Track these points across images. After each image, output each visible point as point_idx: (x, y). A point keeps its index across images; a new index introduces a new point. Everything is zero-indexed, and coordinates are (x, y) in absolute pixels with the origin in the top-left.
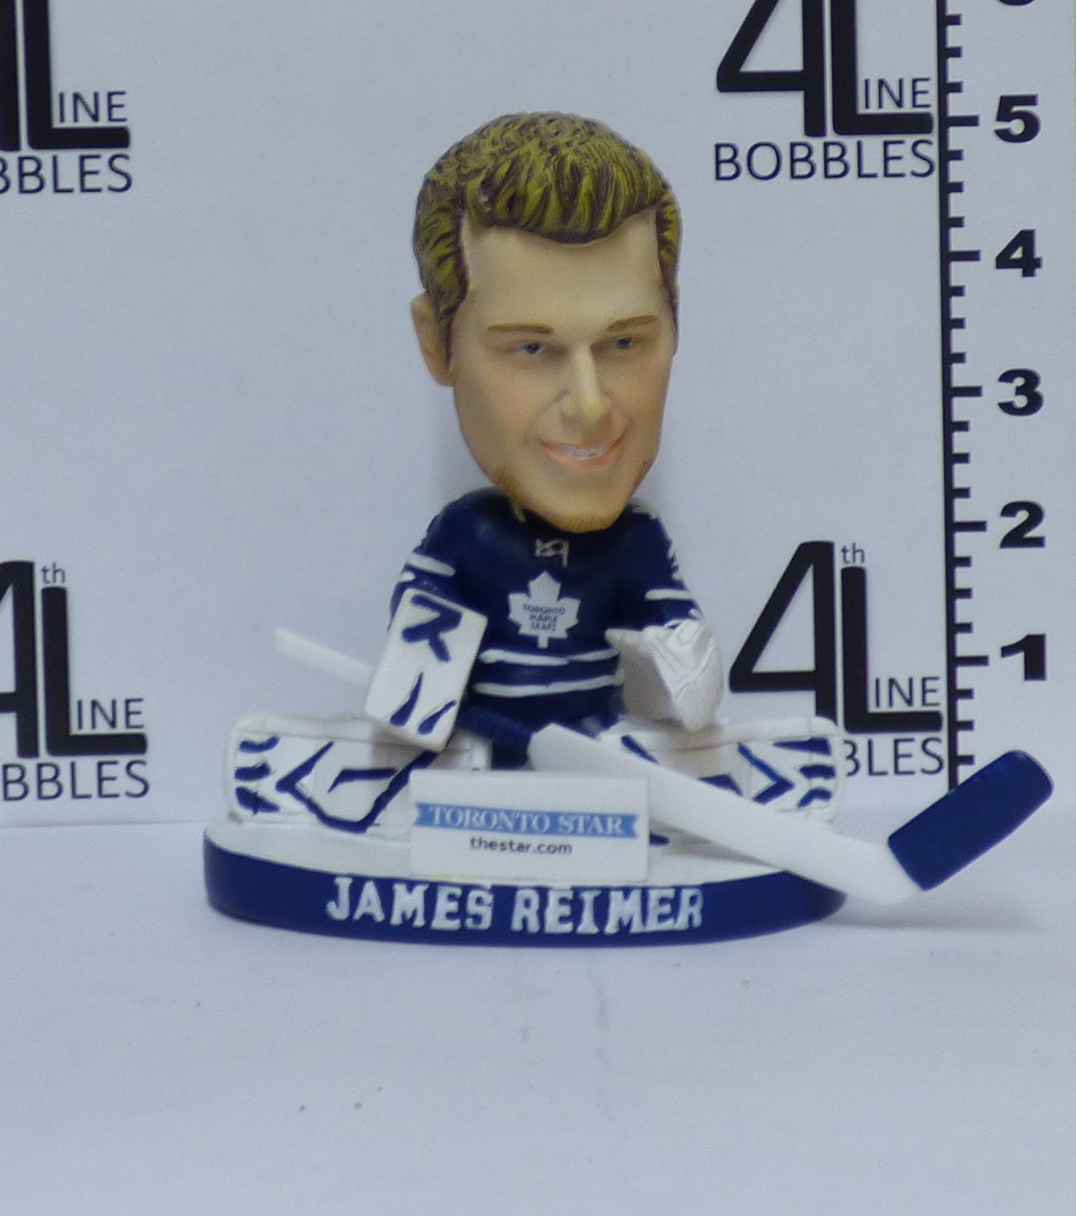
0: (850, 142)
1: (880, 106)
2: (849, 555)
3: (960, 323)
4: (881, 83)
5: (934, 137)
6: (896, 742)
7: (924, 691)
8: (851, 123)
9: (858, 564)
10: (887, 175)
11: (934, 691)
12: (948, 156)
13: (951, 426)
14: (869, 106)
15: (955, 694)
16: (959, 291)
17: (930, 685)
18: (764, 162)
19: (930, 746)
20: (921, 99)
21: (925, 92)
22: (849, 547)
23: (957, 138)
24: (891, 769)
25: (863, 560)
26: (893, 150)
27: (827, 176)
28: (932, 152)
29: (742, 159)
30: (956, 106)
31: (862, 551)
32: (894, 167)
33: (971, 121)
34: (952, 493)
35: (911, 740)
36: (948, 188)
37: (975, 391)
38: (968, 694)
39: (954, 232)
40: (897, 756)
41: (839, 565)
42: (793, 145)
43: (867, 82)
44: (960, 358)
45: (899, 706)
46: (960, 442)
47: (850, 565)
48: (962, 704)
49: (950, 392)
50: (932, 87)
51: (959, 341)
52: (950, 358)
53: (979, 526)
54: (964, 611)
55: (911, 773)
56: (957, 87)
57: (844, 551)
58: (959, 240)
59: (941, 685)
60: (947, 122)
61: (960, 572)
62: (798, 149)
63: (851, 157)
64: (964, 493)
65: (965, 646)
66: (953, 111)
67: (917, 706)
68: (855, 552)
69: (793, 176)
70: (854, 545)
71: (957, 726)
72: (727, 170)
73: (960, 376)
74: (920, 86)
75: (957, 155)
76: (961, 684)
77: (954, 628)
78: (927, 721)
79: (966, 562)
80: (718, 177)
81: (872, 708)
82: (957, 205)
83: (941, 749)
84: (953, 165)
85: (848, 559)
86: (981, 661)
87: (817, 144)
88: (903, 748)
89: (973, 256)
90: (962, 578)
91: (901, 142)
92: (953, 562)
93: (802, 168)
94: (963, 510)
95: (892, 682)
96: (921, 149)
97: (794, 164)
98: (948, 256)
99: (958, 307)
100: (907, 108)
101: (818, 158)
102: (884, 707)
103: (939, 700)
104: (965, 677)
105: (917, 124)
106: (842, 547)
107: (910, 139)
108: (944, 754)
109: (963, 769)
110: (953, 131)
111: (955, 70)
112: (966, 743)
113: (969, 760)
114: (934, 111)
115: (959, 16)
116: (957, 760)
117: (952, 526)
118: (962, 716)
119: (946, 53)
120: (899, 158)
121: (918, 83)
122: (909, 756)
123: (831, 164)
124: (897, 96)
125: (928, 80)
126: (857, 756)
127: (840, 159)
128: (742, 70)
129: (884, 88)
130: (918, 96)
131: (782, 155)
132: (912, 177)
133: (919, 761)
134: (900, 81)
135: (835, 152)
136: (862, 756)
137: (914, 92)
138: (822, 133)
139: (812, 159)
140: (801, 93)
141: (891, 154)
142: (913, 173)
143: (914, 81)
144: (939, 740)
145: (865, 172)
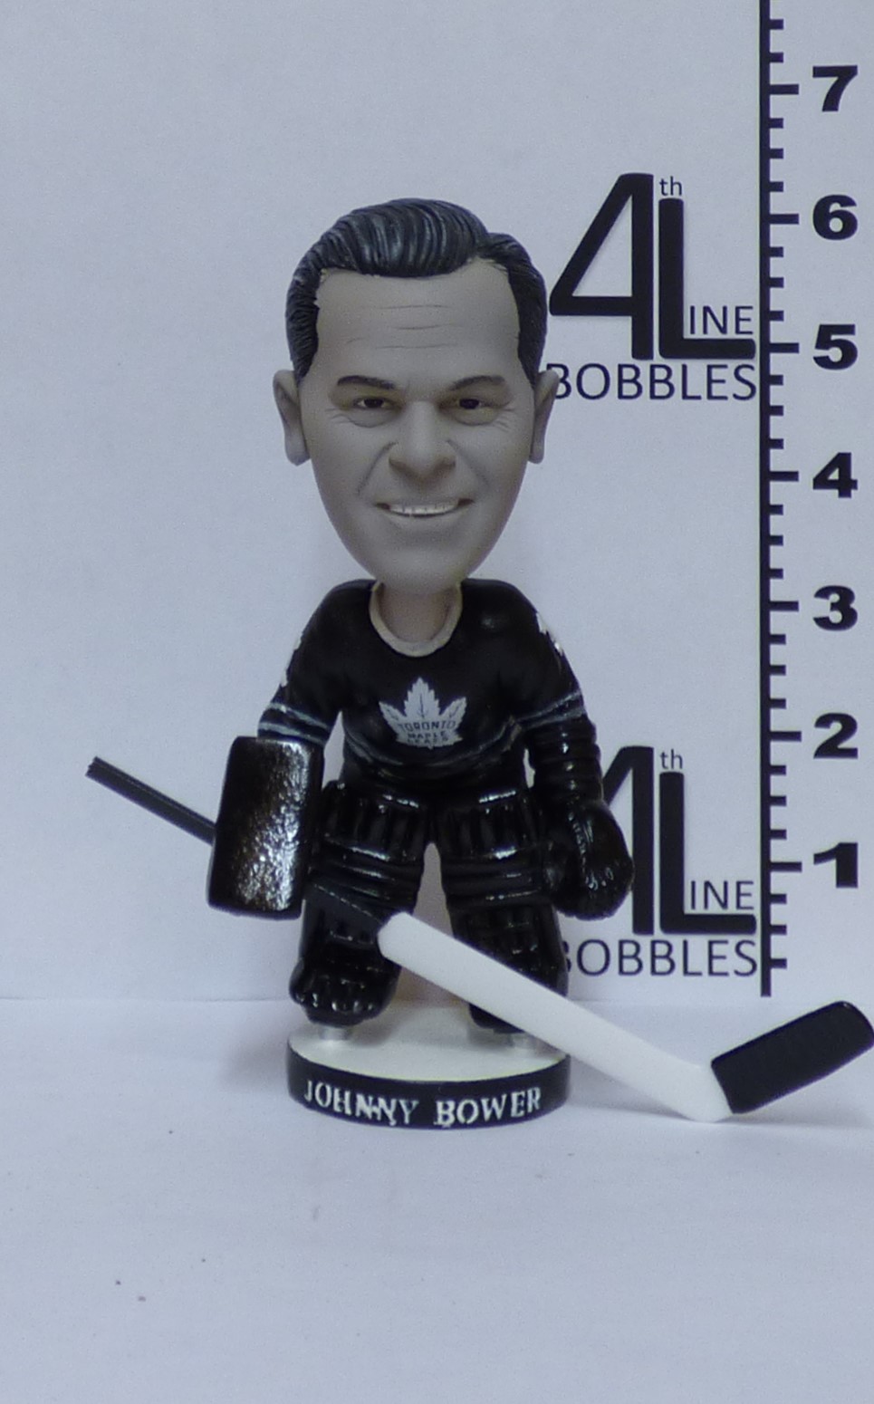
0: (675, 365)
1: (705, 331)
2: (669, 761)
3: (779, 540)
4: (707, 310)
5: (756, 362)
6: (712, 943)
7: (739, 894)
8: (678, 347)
9: (677, 769)
10: (710, 396)
11: (749, 895)
12: (769, 380)
13: (768, 639)
14: (694, 330)
15: (769, 898)
17: (744, 888)
18: (593, 381)
19: (745, 949)
20: (744, 326)
21: (748, 320)
22: (669, 754)
23: (778, 363)
24: (705, 969)
25: (682, 766)
27: (653, 396)
28: (754, 376)
29: (572, 380)
30: (778, 333)
31: (681, 758)
32: (717, 390)
33: (793, 348)
34: (768, 703)
35: (726, 942)
36: (768, 411)
37: (792, 606)
38: (781, 899)
39: (774, 453)
40: (711, 957)
41: (658, 770)
42: (621, 367)
43: (693, 308)
44: (779, 573)
45: (715, 908)
46: (778, 654)
47: (670, 770)
48: (775, 909)
49: (767, 606)
50: (755, 315)
51: (777, 557)
52: (768, 573)
53: (795, 736)
54: (778, 817)
55: (725, 974)
56: (779, 316)
57: (663, 756)
58: (778, 461)
59: (756, 890)
60: (768, 348)
61: (775, 780)
62: (625, 370)
64: (781, 703)
65: (779, 851)
66: (774, 339)
67: (732, 909)
68: (673, 757)
69: (621, 396)
70: (672, 751)
71: (770, 930)
73: (778, 591)
74: (743, 314)
75: (778, 380)
76: (776, 888)
77: (769, 834)
78: (741, 924)
79: (781, 770)
81: (688, 910)
82: (777, 427)
83: (755, 952)
84: (773, 388)
85: (667, 765)
86: (796, 866)
87: (644, 366)
88: (717, 949)
89: (792, 476)
90: (778, 785)
91: (725, 366)
92: (769, 770)
93: (630, 389)
94: (779, 720)
95: (708, 884)
96: (743, 373)
97: (621, 384)
98: (767, 476)
99: (777, 525)
100: (731, 334)
101: (644, 380)
102: (700, 910)
103: (753, 903)
104: (779, 882)
105: (739, 349)
106: (660, 753)
107: (733, 364)
108: (757, 957)
109: (775, 973)
110: (773, 357)
111: (777, 299)
112: (778, 946)
113: (781, 963)
114: (756, 337)
115: (781, 249)
116: (770, 963)
117: (768, 736)
118: (774, 921)
119: (768, 283)
120: (723, 381)
121: (741, 311)
122: (723, 957)
123: (657, 385)
124: (721, 322)
125: (750, 308)
126: (673, 956)
127: (666, 381)
128: (575, 294)
129: (709, 315)
130: (741, 323)
131: (611, 376)
132: (734, 399)
133: (733, 963)
134: (725, 309)
135: (660, 374)
136: (677, 956)
137: (738, 319)
138: (649, 356)
139: (639, 380)
140: (630, 319)
141: (714, 377)
142: (736, 396)
143: (738, 309)
144: (752, 943)
145: (690, 393)
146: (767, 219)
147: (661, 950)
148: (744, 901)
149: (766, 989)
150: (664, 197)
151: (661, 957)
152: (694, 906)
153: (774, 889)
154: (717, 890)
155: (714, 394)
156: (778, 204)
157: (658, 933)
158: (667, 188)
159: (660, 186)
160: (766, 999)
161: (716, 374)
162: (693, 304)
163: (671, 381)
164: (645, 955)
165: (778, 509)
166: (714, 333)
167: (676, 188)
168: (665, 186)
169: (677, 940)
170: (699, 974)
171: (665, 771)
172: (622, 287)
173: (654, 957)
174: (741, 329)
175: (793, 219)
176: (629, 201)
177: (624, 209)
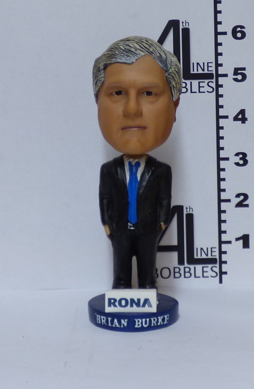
0: (188, 82)
1: (197, 71)
2: (188, 210)
3: (222, 138)
4: (198, 64)
5: (214, 80)
6: (203, 267)
7: (212, 252)
9: (191, 212)
10: (199, 92)
11: (214, 252)
12: (218, 86)
13: (220, 170)
14: (194, 71)
15: (221, 253)
17: (213, 250)
19: (214, 269)
20: (210, 69)
21: (211, 67)
22: (188, 208)
23: (221, 80)
24: (201, 276)
25: (192, 211)
28: (213, 85)
30: (221, 71)
31: (192, 209)
33: (226, 75)
34: (220, 190)
35: (208, 267)
36: (218, 96)
37: (227, 159)
38: (225, 253)
39: (220, 110)
40: (203, 272)
41: (185, 213)
43: (193, 63)
44: (222, 148)
45: (204, 256)
46: (223, 175)
47: (189, 213)
48: (223, 256)
49: (219, 159)
50: (213, 65)
51: (222, 143)
52: (219, 149)
53: (229, 201)
54: (224, 227)
55: (208, 277)
56: (221, 65)
57: (187, 208)
58: (222, 112)
59: (217, 250)
60: (218, 76)
61: (223, 215)
63: (188, 87)
64: (224, 190)
66: (219, 73)
67: (209, 256)
68: (190, 209)
70: (190, 207)
71: (222, 262)
73: (223, 154)
74: (210, 65)
75: (221, 86)
76: (223, 249)
77: (221, 232)
78: (213, 261)
79: (224, 212)
81: (195, 257)
82: (221, 101)
83: (217, 270)
84: (220, 89)
86: (229, 242)
88: (205, 269)
89: (226, 117)
90: (223, 217)
91: (204, 82)
92: (220, 212)
94: (223, 196)
95: (202, 249)
96: (210, 84)
98: (218, 117)
99: (222, 133)
100: (206, 71)
102: (199, 257)
103: (216, 254)
104: (224, 247)
105: (209, 76)
106: (186, 207)
107: (207, 81)
108: (218, 271)
109: (223, 276)
111: (221, 60)
112: (224, 268)
113: (226, 273)
114: (214, 72)
115: (222, 43)
116: (222, 273)
117: (220, 201)
118: (223, 260)
119: (218, 54)
120: (203, 87)
121: (209, 64)
122: (207, 272)
124: (203, 68)
125: (212, 63)
126: (191, 272)
127: (185, 87)
129: (198, 66)
130: (209, 68)
132: (207, 93)
133: (210, 273)
134: (204, 63)
135: (183, 85)
136: (192, 271)
137: (208, 67)
141: (201, 86)
142: (208, 92)
143: (208, 63)
144: (216, 267)
145: (193, 91)
146: (217, 34)
147: (187, 270)
148: (213, 254)
149: (221, 282)
150: (184, 27)
151: (187, 272)
152: (198, 256)
153: (223, 250)
154: (205, 251)
155: (201, 91)
156: (220, 29)
157: (186, 265)
158: (184, 24)
159: (182, 24)
160: (221, 285)
161: (201, 84)
162: (193, 62)
163: (187, 87)
164: (182, 272)
165: (222, 128)
166: (200, 71)
167: (187, 24)
168: (184, 23)
169: (192, 267)
170: (199, 277)
171: (187, 213)
173: (185, 272)
174: (209, 70)
175: (225, 33)
176: (172, 28)
177: (171, 31)
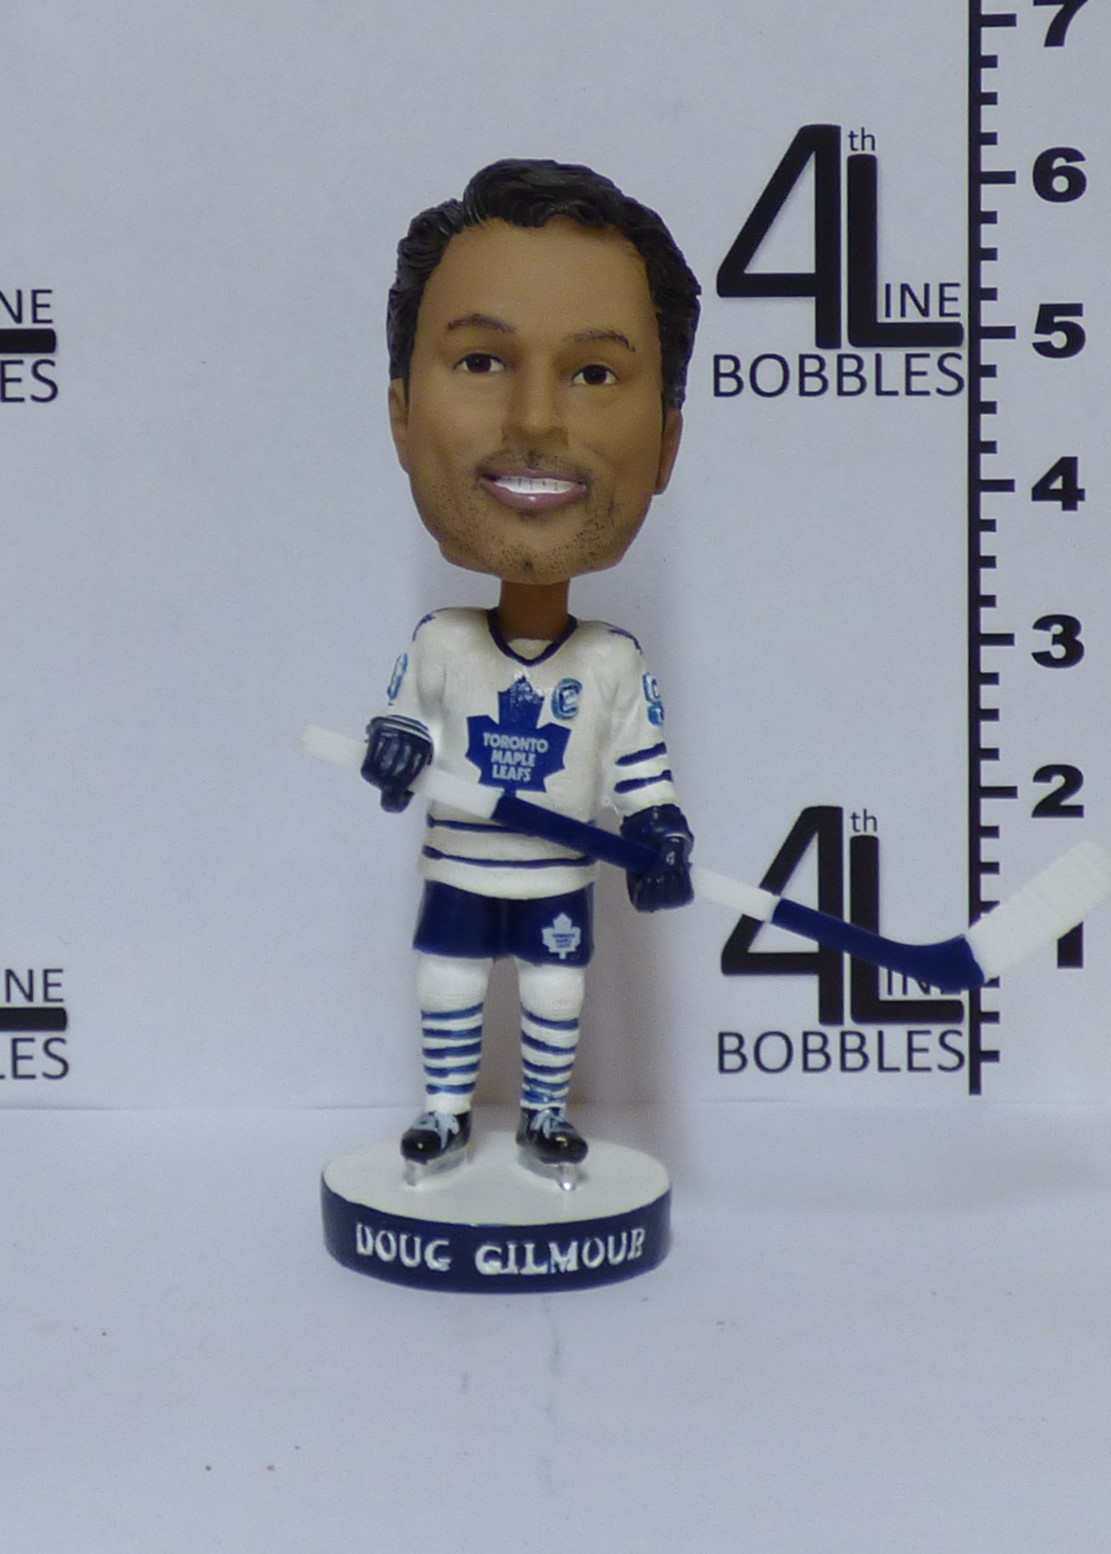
0: (868, 355)
1: (903, 314)
2: (860, 823)
3: (990, 562)
4: (905, 288)
5: (964, 351)
6: (910, 1034)
8: (870, 332)
9: (870, 832)
10: (909, 392)
12: (980, 371)
13: (978, 678)
14: (891, 313)
16: (990, 525)
18: (769, 375)
19: (950, 1040)
20: (949, 307)
21: (955, 299)
22: (861, 815)
23: (990, 350)
24: (904, 1066)
25: (875, 829)
26: (917, 365)
27: (841, 392)
28: (961, 367)
30: (990, 316)
31: (874, 818)
32: (917, 383)
33: (1008, 333)
34: (978, 754)
35: (928, 1032)
37: (1006, 639)
38: (993, 983)
39: (985, 458)
40: (911, 1050)
41: (848, 833)
42: (802, 358)
43: (888, 287)
44: (990, 601)
45: (915, 993)
46: (988, 696)
47: (862, 833)
48: (986, 994)
49: (977, 639)
50: (962, 293)
51: (989, 581)
52: (978, 601)
53: (1009, 792)
54: (988, 887)
55: (928, 1069)
56: (991, 294)
57: (854, 817)
58: (990, 467)
60: (979, 332)
61: (986, 843)
62: (808, 362)
63: (869, 372)
64: (993, 754)
66: (985, 322)
67: (935, 994)
68: (866, 818)
69: (803, 393)
70: (865, 811)
71: (980, 1017)
72: (727, 385)
73: (989, 621)
74: (949, 292)
75: (990, 371)
77: (978, 906)
78: (945, 1011)
79: (993, 832)
80: (718, 393)
82: (989, 427)
83: (962, 1043)
84: (985, 382)
85: (858, 827)
87: (830, 356)
89: (1006, 486)
90: (989, 850)
91: (927, 356)
92: (978, 832)
93: (813, 384)
94: (990, 774)
96: (949, 363)
97: (804, 379)
98: (977, 486)
99: (988, 543)
100: (934, 317)
101: (831, 373)
102: (898, 995)
105: (943, 335)
106: (851, 814)
107: (936, 353)
109: (986, 1067)
110: (985, 344)
111: (989, 275)
112: (990, 1036)
113: (993, 1056)
114: (964, 320)
115: (995, 213)
117: (977, 792)
119: (978, 255)
120: (923, 373)
121: (947, 289)
122: (925, 1050)
123: (846, 379)
124: (922, 304)
125: (957, 285)
126: (866, 1049)
127: (856, 374)
128: (747, 271)
129: (907, 295)
130: (946, 303)
131: (791, 367)
132: (939, 396)
133: (938, 1056)
134: (927, 287)
135: (850, 365)
136: (871, 1049)
137: (942, 299)
138: (836, 344)
139: (824, 373)
140: (813, 299)
141: (914, 368)
142: (939, 391)
143: (942, 286)
144: (959, 1033)
145: (884, 388)
146: (978, 178)
147: (852, 1042)
149: (975, 1086)
156: (991, 160)
159: (849, 140)
160: (975, 1098)
164: (834, 1050)
168: (855, 139)
172: (804, 263)
173: (844, 1050)
175: (1008, 178)
176: (812, 158)
177: (806, 168)
